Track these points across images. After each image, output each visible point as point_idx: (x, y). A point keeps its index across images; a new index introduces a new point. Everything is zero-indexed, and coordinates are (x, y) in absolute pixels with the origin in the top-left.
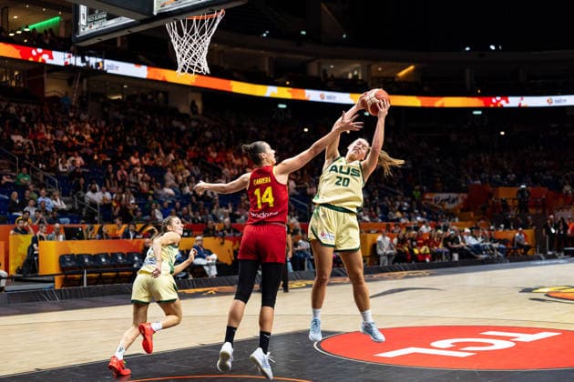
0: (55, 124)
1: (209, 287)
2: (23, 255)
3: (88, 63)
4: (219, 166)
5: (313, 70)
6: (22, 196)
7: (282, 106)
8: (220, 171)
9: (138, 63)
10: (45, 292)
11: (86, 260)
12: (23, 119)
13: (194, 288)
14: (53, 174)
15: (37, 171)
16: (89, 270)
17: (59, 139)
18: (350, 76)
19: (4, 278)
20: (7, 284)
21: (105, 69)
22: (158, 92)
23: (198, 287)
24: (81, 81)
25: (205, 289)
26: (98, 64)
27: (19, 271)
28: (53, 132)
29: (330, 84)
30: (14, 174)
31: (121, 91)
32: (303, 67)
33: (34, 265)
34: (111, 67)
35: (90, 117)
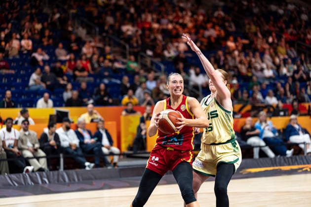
0: (159, 13)
1: (304, 164)
2: (133, 134)
6: (132, 81)
12: (132, 10)
13: (289, 165)
14: (159, 60)
15: (144, 57)
17: (165, 27)
19: (117, 155)
20: (120, 160)
23: (293, 164)
25: (301, 166)
27: (130, 148)
28: (158, 21)
30: (125, 61)
33: (142, 143)
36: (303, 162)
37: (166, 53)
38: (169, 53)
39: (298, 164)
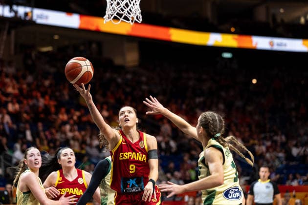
3: (16, 12)
5: (261, 15)
7: (227, 55)
8: (159, 128)
9: (69, 11)
18: (303, 20)
21: (35, 18)
22: (90, 43)
24: (9, 33)
26: (26, 14)
29: (280, 30)
31: (51, 43)
32: (250, 11)
34: (40, 17)
35: (17, 70)
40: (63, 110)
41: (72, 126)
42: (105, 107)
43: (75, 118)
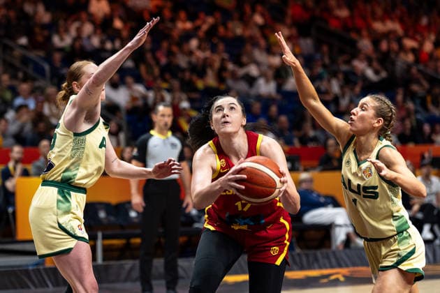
1: (332, 267)
4: (353, 35)
8: (353, 44)
10: (27, 272)
11: (102, 215)
13: (302, 268)
14: (41, 54)
15: (12, 49)
16: (109, 232)
23: (310, 267)
25: (325, 272)
33: (8, 223)
36: (330, 263)
37: (56, 40)
38: (62, 39)
39: (320, 268)
40: (183, 15)
41: (200, 40)
42: (259, 8)
43: (205, 27)
